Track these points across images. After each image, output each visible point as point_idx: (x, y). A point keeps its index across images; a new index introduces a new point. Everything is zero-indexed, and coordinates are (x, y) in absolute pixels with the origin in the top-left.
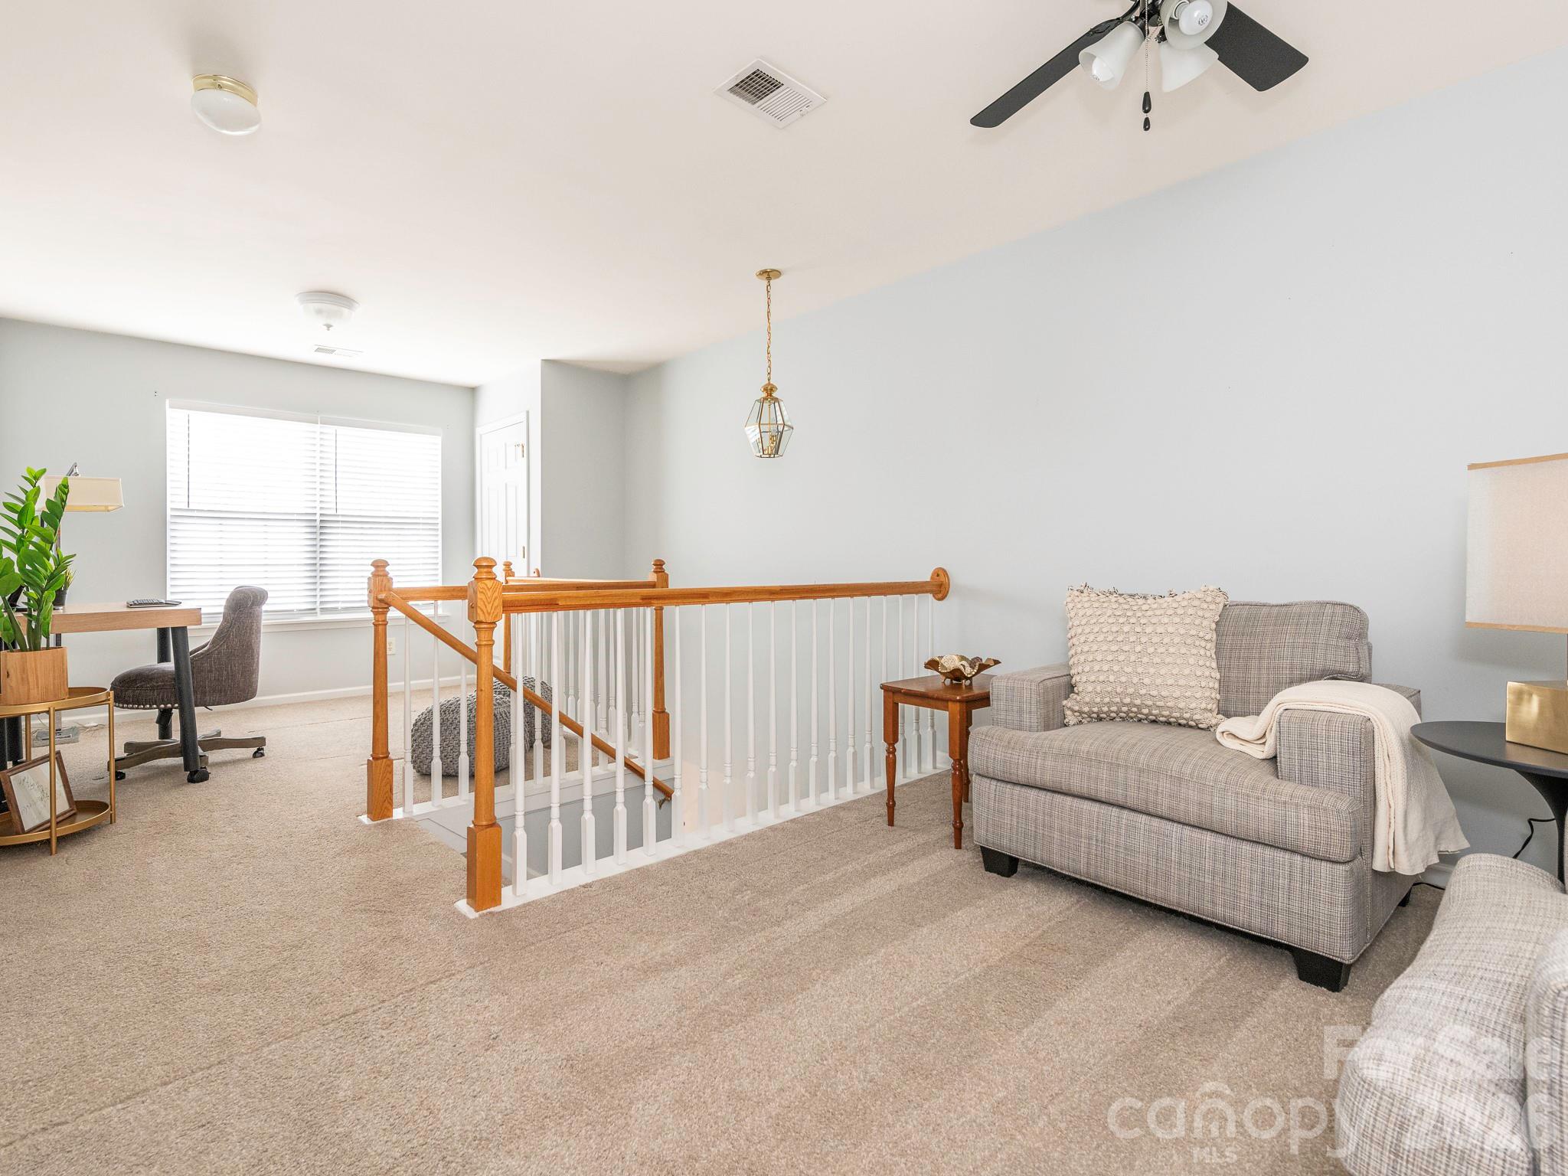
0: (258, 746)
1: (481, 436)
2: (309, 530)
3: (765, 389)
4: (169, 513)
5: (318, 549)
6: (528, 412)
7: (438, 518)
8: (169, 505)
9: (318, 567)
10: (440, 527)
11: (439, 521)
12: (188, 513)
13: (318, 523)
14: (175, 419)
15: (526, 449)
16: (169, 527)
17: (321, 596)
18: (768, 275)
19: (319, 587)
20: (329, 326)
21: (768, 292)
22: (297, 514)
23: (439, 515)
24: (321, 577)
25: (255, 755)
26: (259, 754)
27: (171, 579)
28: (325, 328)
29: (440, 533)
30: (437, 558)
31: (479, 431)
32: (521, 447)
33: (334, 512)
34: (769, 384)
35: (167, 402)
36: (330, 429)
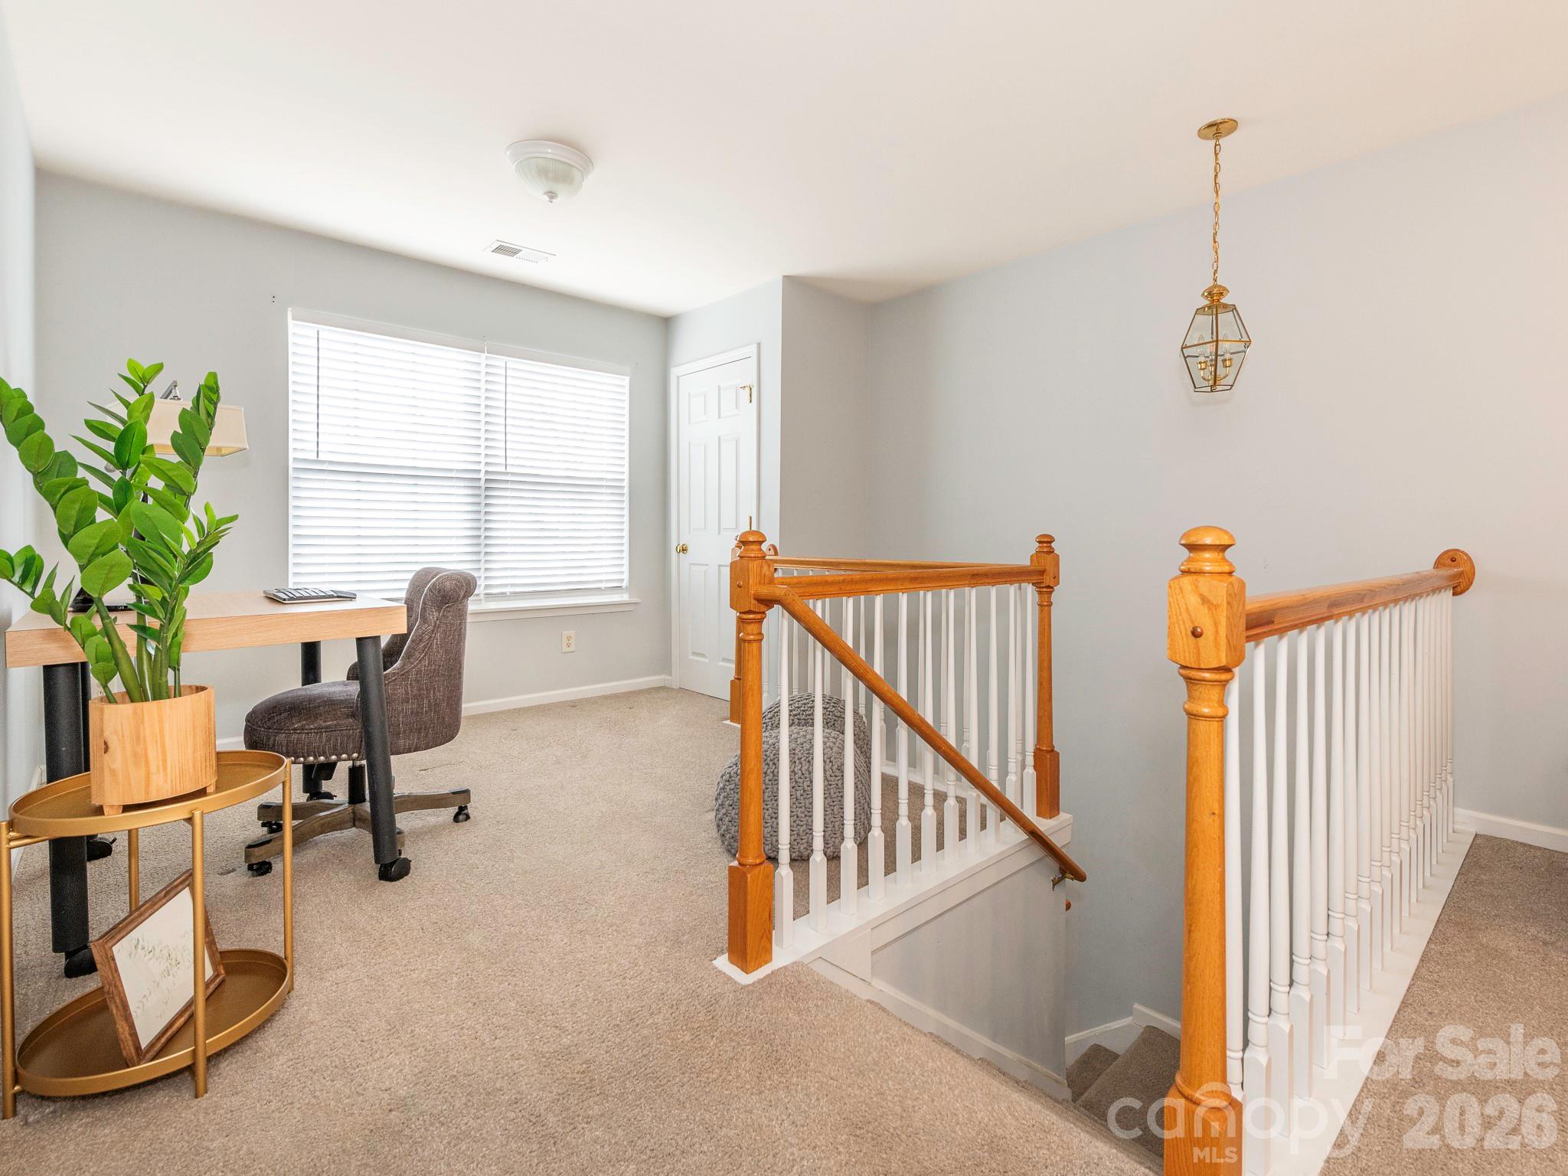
0: (459, 805)
1: (678, 377)
2: (470, 492)
3: (1210, 293)
4: (291, 464)
5: (483, 517)
6: (759, 345)
7: (623, 480)
8: (292, 455)
9: (482, 541)
10: (626, 491)
11: (626, 484)
12: (320, 467)
13: (482, 483)
14: (301, 335)
15: (755, 393)
16: (292, 483)
17: (486, 578)
18: (1217, 130)
19: (483, 566)
20: (552, 195)
21: (1216, 154)
22: (457, 470)
23: (626, 476)
24: (486, 553)
25: (456, 819)
26: (462, 815)
27: (295, 554)
28: (546, 198)
29: (626, 498)
30: (622, 530)
31: (675, 372)
32: (748, 389)
33: (502, 469)
34: (1215, 286)
35: (290, 309)
36: (499, 361)
